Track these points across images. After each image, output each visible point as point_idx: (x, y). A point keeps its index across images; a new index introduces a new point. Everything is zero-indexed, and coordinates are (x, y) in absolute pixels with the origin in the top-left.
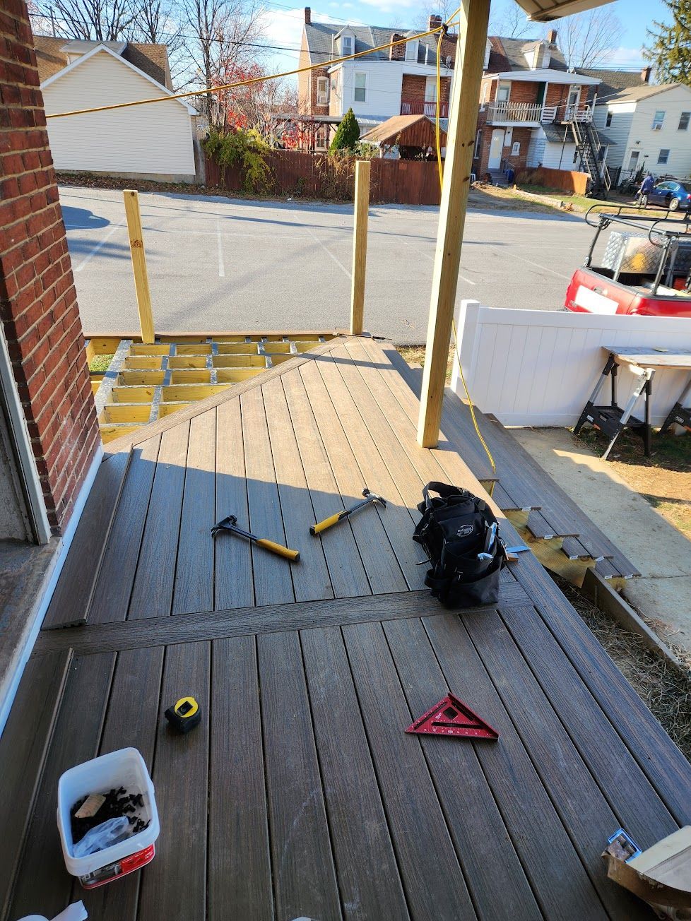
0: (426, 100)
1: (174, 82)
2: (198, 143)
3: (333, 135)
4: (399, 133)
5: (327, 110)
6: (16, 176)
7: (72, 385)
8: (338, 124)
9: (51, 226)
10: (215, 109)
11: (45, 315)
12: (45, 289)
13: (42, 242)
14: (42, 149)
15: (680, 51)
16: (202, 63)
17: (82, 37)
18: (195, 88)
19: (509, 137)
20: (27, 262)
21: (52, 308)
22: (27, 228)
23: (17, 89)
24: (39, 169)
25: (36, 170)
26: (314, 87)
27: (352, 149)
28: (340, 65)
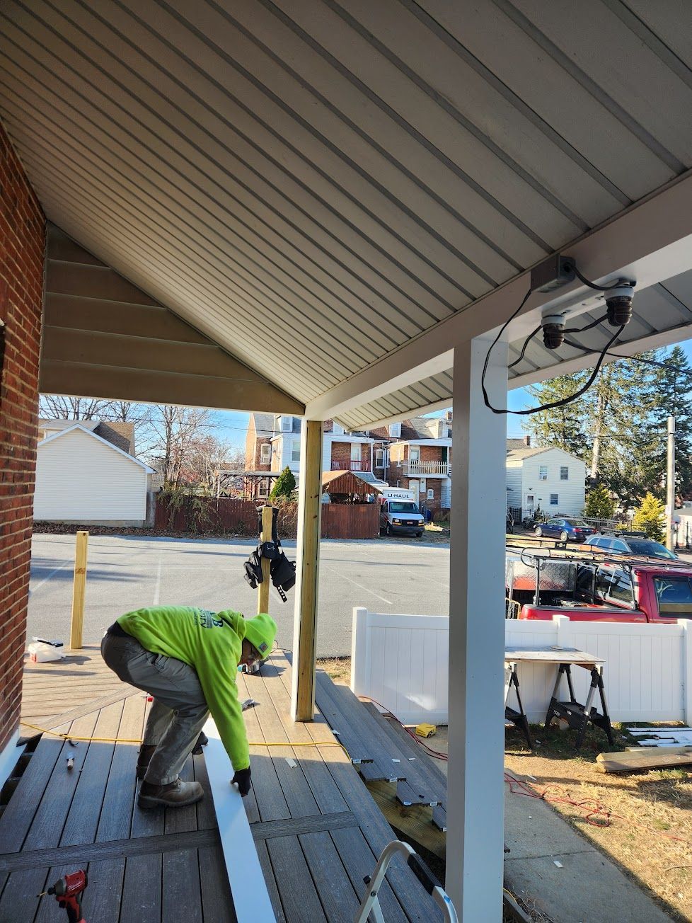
0: (352, 459)
1: (137, 449)
2: (151, 494)
3: (273, 485)
4: (328, 484)
5: (269, 468)
6: (10, 522)
7: (10, 669)
8: (277, 477)
9: (23, 554)
10: (171, 468)
11: (5, 612)
12: (9, 594)
13: (15, 563)
14: (29, 506)
15: (549, 425)
16: (164, 435)
17: (61, 417)
18: (156, 453)
19: (423, 486)
20: (3, 575)
21: (10, 608)
22: (9, 554)
23: (23, 474)
24: (24, 518)
25: (22, 519)
26: (259, 451)
27: (289, 496)
28: (280, 436)
